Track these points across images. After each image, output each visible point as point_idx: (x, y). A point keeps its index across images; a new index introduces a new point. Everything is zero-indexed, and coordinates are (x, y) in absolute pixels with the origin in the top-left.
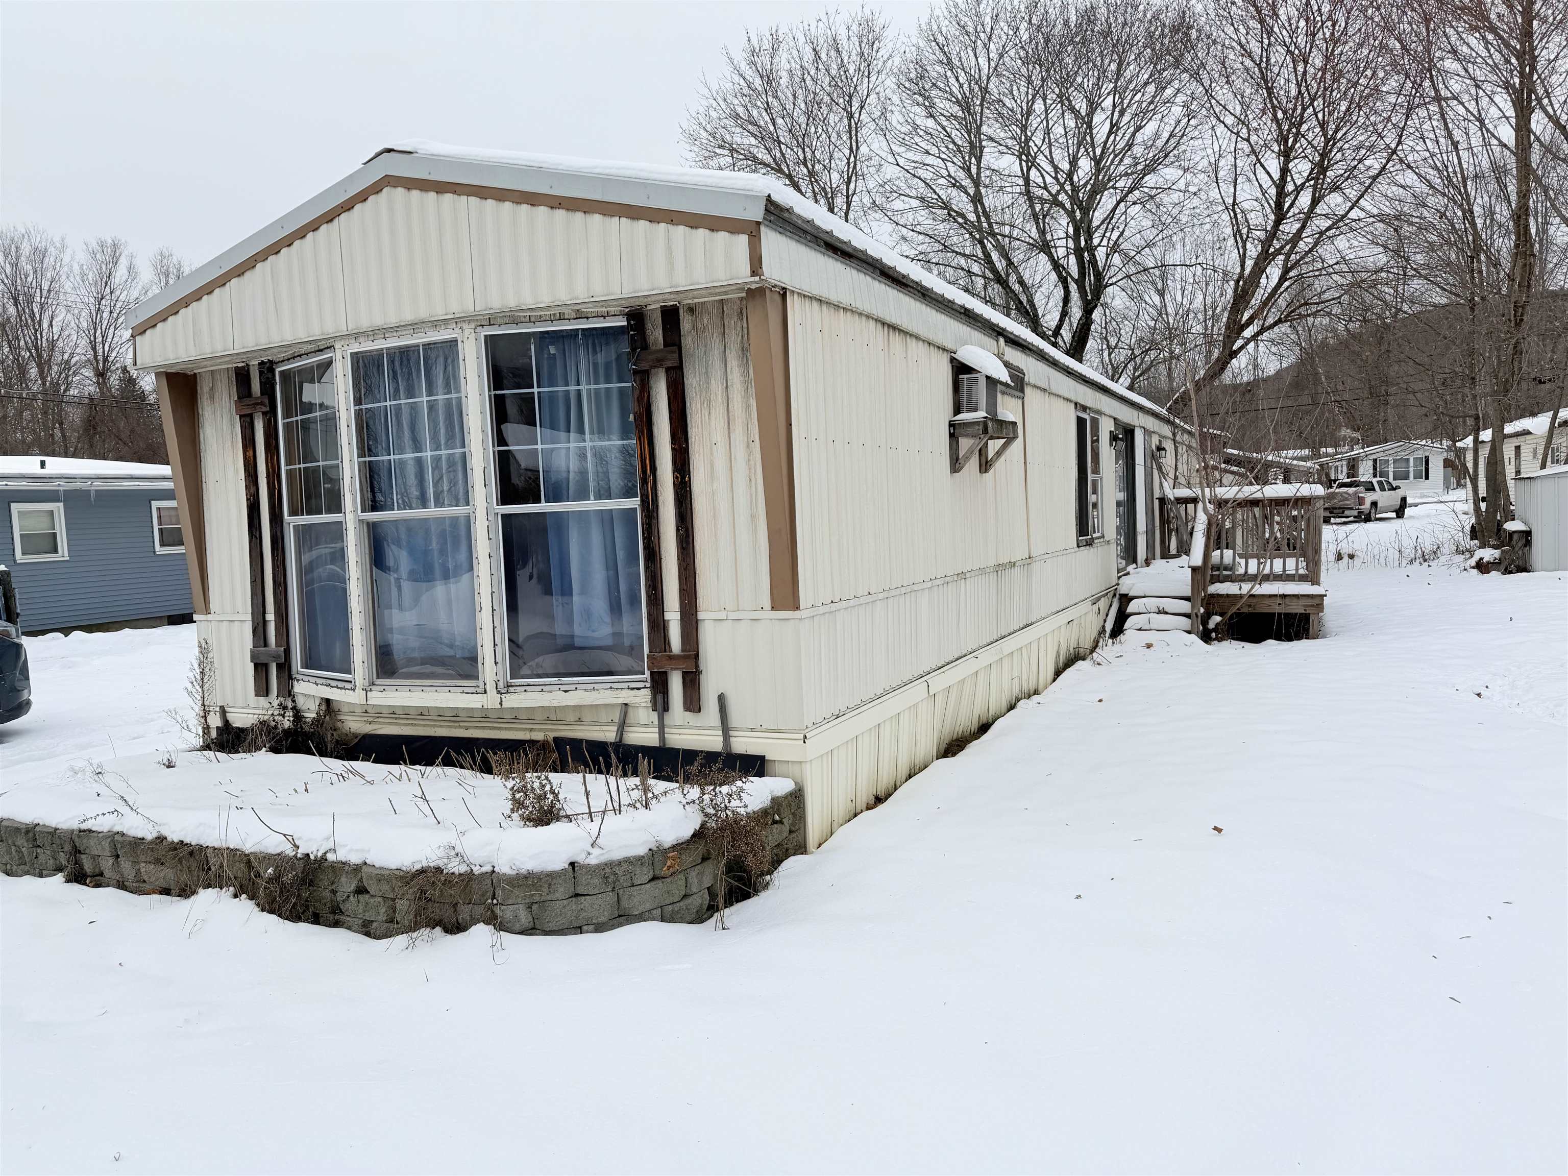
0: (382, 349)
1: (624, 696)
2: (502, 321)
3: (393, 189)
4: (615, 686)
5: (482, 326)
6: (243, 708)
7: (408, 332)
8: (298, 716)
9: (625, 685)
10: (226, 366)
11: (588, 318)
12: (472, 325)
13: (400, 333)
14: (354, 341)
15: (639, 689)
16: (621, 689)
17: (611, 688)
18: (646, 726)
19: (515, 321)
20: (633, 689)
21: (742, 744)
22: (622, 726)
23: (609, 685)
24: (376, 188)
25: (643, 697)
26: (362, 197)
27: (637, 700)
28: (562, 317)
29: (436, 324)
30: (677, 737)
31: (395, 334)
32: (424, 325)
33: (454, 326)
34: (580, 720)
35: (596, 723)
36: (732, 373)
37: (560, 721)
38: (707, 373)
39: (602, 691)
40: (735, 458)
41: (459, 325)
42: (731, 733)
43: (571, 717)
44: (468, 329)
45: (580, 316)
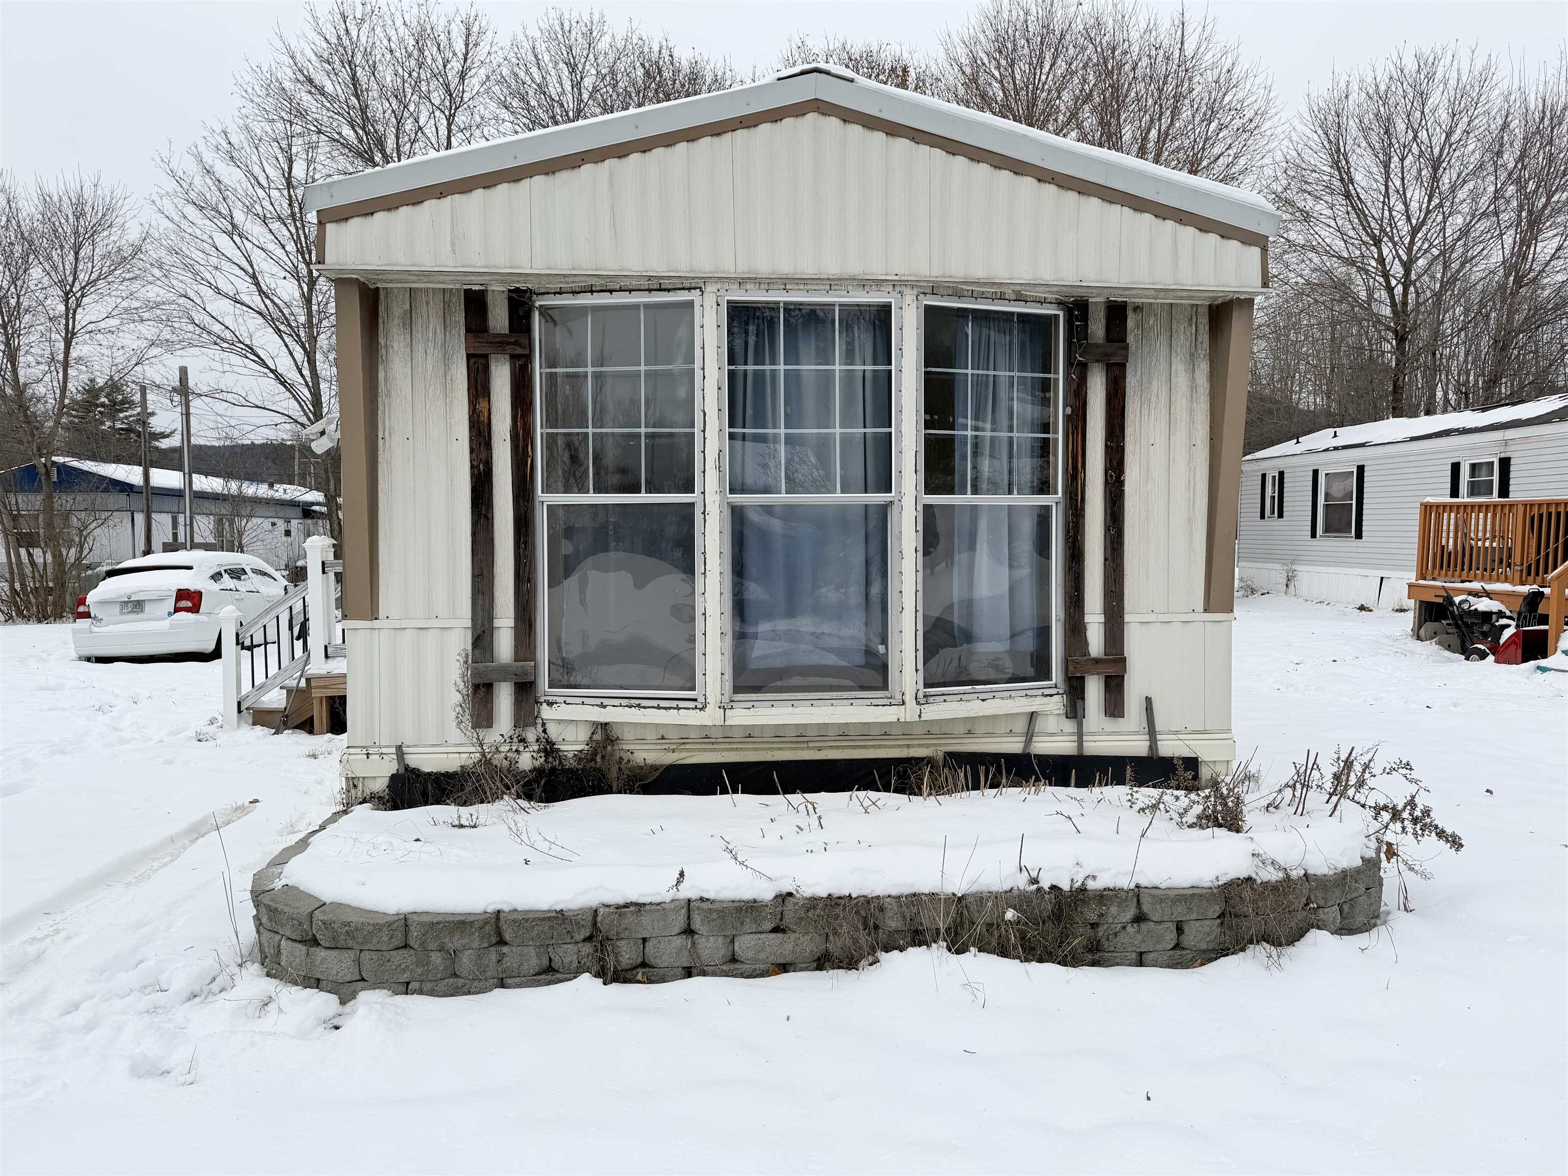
0: (778, 303)
1: (1036, 704)
2: (945, 292)
3: (822, 118)
4: (1030, 692)
5: (925, 294)
6: (433, 745)
7: (822, 287)
8: (549, 749)
9: (1040, 692)
10: (443, 286)
11: (1026, 302)
12: (915, 292)
13: (810, 287)
14: (736, 286)
15: (1051, 695)
16: (1036, 696)
17: (1026, 695)
18: (1053, 735)
19: (957, 294)
20: (1047, 695)
21: (1169, 747)
22: (1029, 736)
23: (1025, 692)
24: (798, 110)
25: (1055, 705)
26: (775, 116)
27: (1049, 707)
28: (1002, 297)
29: (864, 283)
30: (1093, 744)
31: (802, 287)
32: (846, 283)
33: (890, 289)
34: (969, 732)
35: (991, 734)
36: (1177, 376)
37: (946, 735)
38: (1150, 373)
39: (1017, 699)
40: (1174, 460)
41: (898, 289)
42: (1159, 737)
43: (961, 729)
44: (910, 296)
45: (1020, 298)
